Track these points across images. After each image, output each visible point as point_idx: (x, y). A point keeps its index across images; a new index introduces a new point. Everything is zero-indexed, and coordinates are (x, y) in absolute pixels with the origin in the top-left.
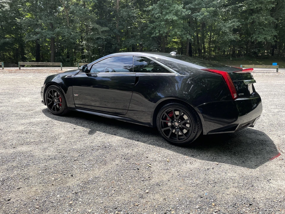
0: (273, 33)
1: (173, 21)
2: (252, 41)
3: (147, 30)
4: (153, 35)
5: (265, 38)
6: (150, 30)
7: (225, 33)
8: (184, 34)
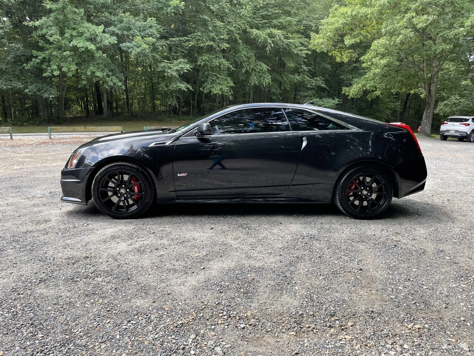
0: (228, 83)
1: (87, 51)
2: (205, 92)
3: (32, 63)
4: (48, 74)
5: (221, 89)
6: (38, 63)
7: (171, 79)
8: (108, 76)
